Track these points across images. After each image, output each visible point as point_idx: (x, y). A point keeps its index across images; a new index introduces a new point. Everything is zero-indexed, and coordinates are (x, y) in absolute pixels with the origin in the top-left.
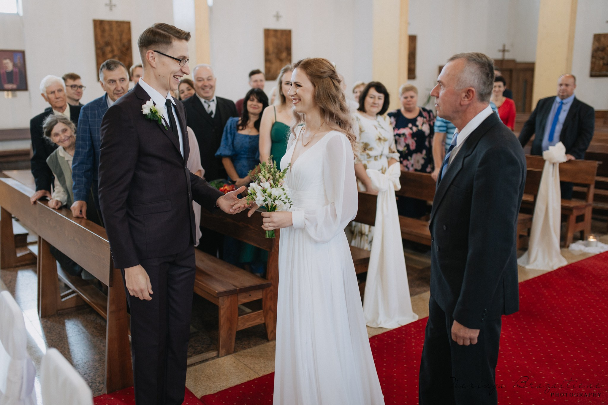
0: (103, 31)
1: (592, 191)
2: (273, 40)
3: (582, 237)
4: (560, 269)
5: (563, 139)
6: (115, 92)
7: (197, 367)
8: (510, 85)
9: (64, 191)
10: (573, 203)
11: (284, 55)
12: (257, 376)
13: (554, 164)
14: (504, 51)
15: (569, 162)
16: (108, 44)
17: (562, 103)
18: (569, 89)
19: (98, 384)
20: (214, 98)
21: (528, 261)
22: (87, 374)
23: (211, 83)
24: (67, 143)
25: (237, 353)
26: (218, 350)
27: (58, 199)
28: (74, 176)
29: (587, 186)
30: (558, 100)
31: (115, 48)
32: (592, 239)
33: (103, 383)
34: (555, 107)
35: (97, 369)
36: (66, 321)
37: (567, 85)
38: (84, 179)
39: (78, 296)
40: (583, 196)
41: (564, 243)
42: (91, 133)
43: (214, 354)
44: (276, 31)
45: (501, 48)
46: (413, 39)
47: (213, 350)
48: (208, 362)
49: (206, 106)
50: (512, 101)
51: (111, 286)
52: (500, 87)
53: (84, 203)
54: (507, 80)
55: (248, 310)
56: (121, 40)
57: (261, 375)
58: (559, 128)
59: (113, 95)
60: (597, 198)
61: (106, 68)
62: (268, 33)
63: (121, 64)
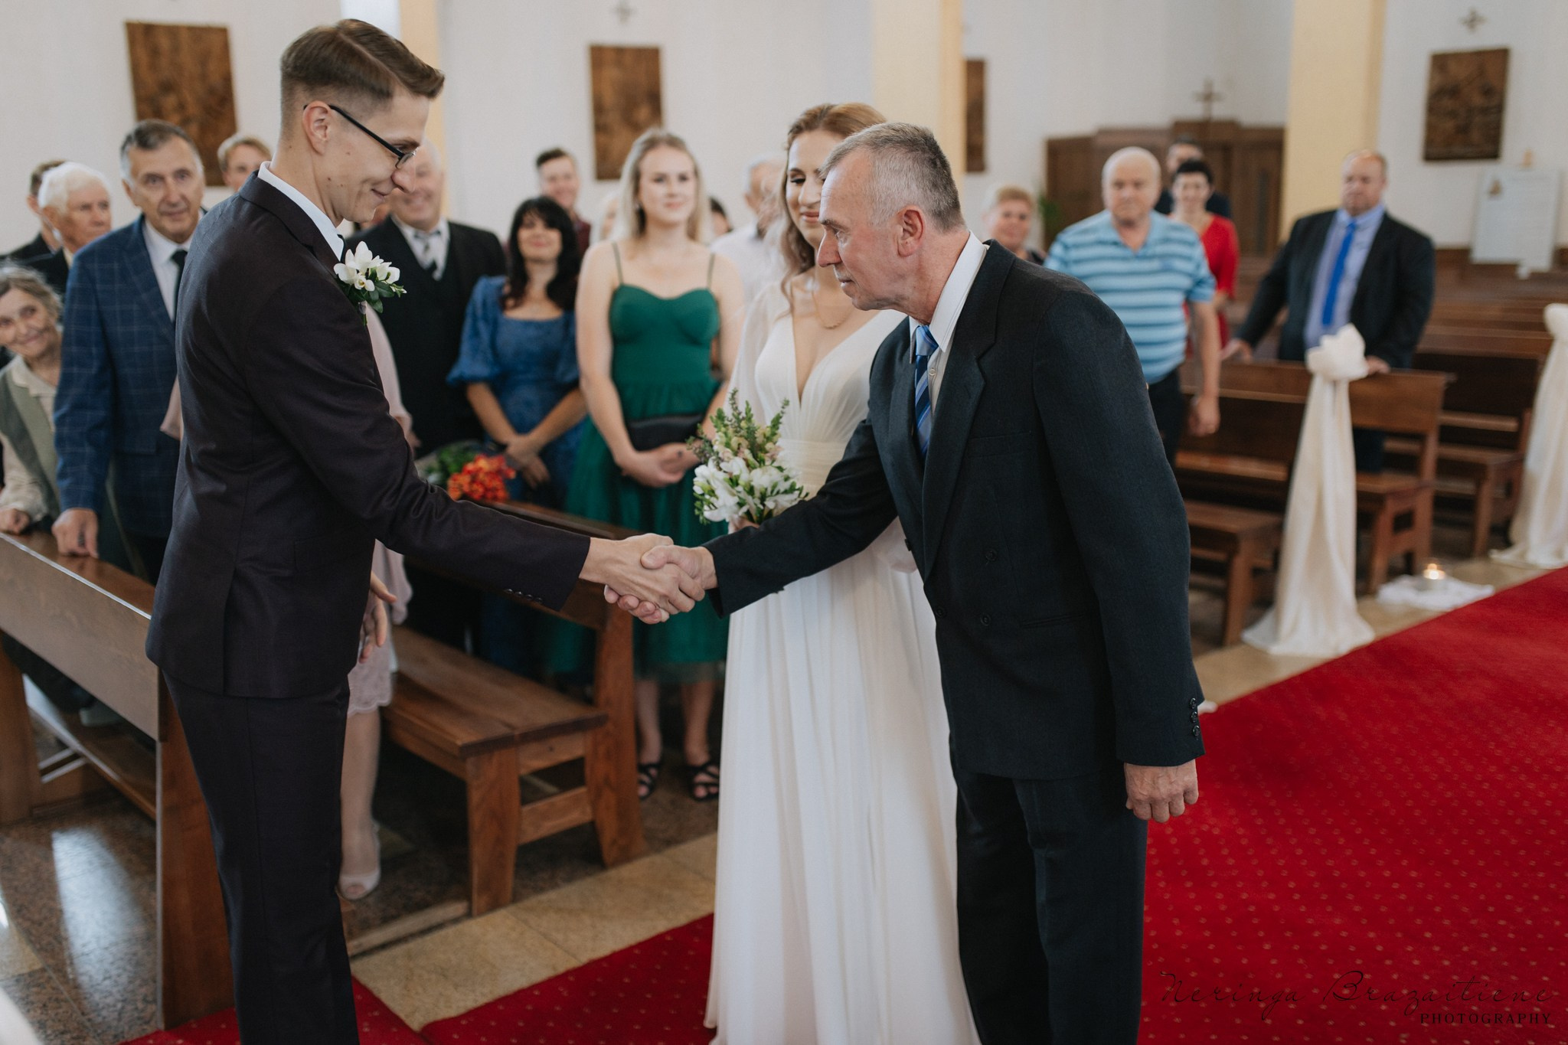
0: (155, 52)
1: (1432, 450)
2: (612, 73)
3: (1409, 567)
4: (1356, 654)
5: (1357, 317)
6: (164, 208)
7: (412, 945)
8: (1227, 184)
9: (34, 482)
10: (1387, 483)
11: (643, 113)
12: (574, 963)
13: (1335, 383)
14: (1208, 97)
15: (1373, 377)
16: (167, 87)
17: (1353, 228)
18: (1370, 189)
19: (140, 1005)
20: (443, 227)
21: (1275, 634)
22: (110, 978)
23: (429, 184)
24: (35, 348)
25: (520, 905)
26: (468, 898)
27: (20, 506)
28: (60, 441)
29: (1419, 437)
30: (1344, 218)
31: (189, 98)
32: (1433, 573)
33: (155, 1001)
34: (1336, 236)
35: (138, 964)
36: (55, 835)
37: (1365, 180)
38: (88, 450)
39: (89, 768)
40: (1408, 464)
41: (1365, 583)
42: (102, 323)
43: (456, 909)
44: (620, 51)
45: (1200, 88)
46: (975, 70)
47: (457, 898)
48: (443, 933)
49: (417, 247)
50: (1228, 224)
51: (163, 737)
52: (1197, 186)
53: (89, 515)
54: (1218, 173)
55: (550, 788)
56: (204, 77)
57: (584, 958)
58: (1347, 290)
59: (158, 217)
60: (1446, 467)
61: (135, 144)
62: (599, 56)
63: (177, 134)
